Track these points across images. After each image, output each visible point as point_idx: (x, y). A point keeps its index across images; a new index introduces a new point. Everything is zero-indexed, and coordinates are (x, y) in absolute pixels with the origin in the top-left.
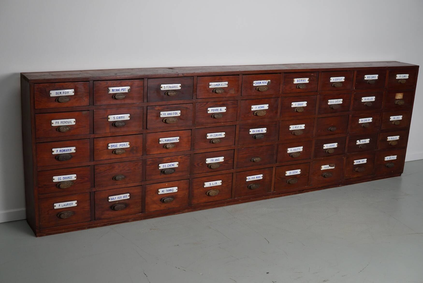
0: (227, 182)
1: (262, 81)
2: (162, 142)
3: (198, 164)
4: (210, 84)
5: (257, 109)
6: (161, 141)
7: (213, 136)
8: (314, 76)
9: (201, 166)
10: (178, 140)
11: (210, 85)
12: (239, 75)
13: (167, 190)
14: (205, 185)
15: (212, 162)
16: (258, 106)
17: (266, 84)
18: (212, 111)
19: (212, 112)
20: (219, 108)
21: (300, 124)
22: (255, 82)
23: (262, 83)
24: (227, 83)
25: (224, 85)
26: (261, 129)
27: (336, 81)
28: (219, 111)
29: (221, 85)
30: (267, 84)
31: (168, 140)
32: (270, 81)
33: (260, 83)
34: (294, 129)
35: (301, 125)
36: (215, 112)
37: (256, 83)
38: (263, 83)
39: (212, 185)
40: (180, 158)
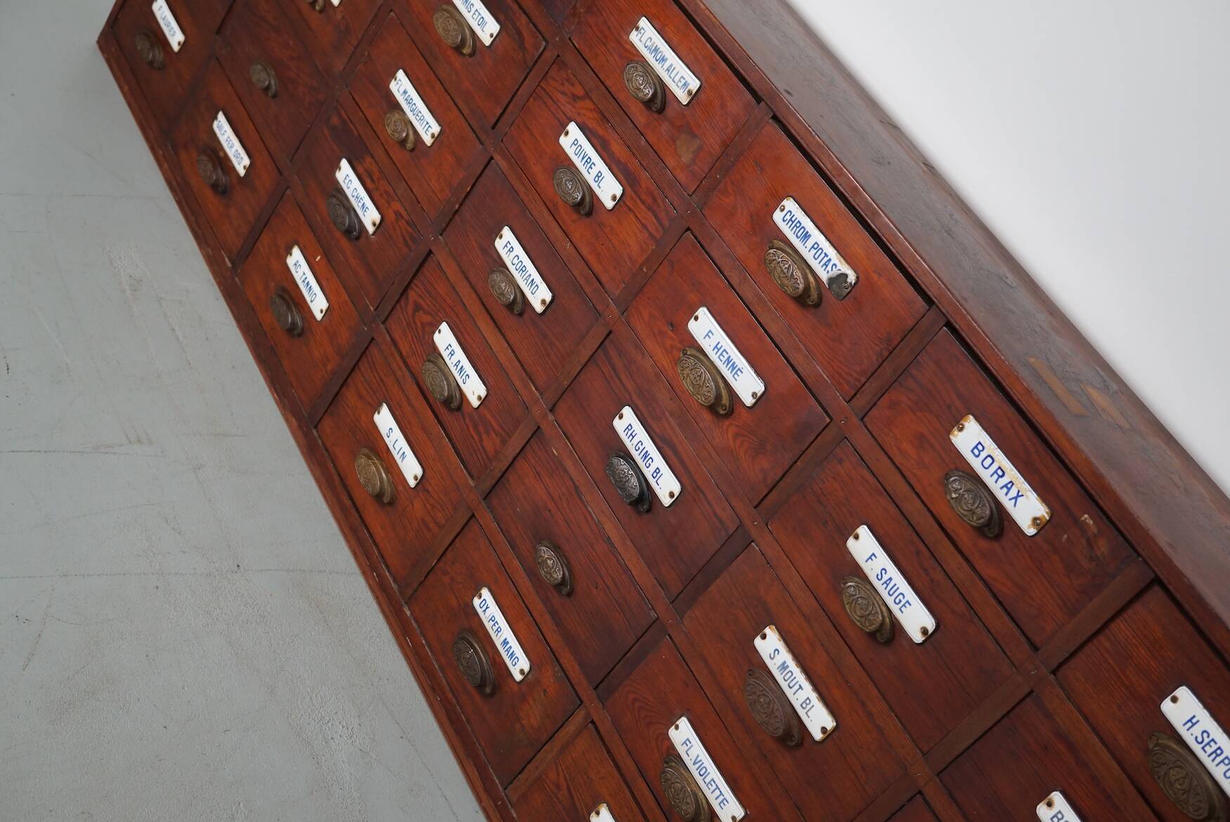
0: (433, 506)
1: (817, 236)
2: (398, 86)
3: (417, 307)
4: (644, 22)
5: (707, 345)
6: (398, 79)
7: (513, 255)
8: (1089, 544)
9: (419, 324)
10: (429, 134)
11: (637, 29)
12: (759, 99)
13: (304, 277)
14: (379, 413)
15: (445, 354)
16: (720, 337)
17: (824, 276)
18: (574, 147)
19: (570, 151)
20: (600, 165)
21: (816, 688)
22: (790, 204)
23: (810, 243)
24: (694, 84)
25: (677, 79)
26: (658, 461)
27: (1197, 748)
28: (590, 178)
29: (668, 70)
30: (831, 280)
31: (409, 101)
32: (852, 278)
33: (807, 236)
34: (773, 666)
35: (814, 696)
36: (577, 161)
37: (788, 217)
38: (813, 251)
39: (389, 442)
40: (395, 213)
